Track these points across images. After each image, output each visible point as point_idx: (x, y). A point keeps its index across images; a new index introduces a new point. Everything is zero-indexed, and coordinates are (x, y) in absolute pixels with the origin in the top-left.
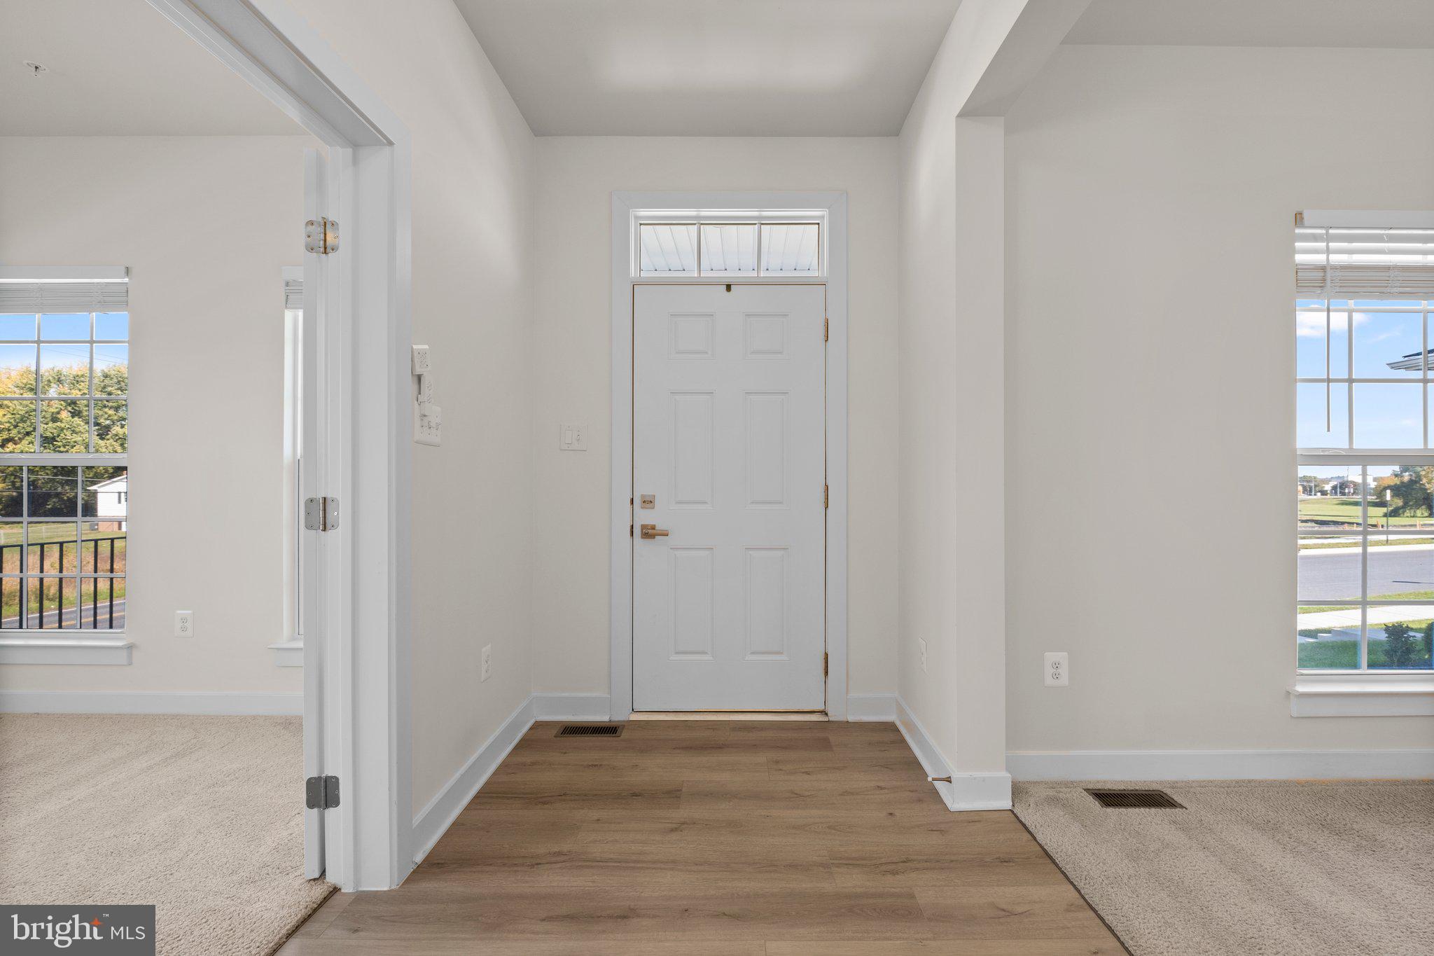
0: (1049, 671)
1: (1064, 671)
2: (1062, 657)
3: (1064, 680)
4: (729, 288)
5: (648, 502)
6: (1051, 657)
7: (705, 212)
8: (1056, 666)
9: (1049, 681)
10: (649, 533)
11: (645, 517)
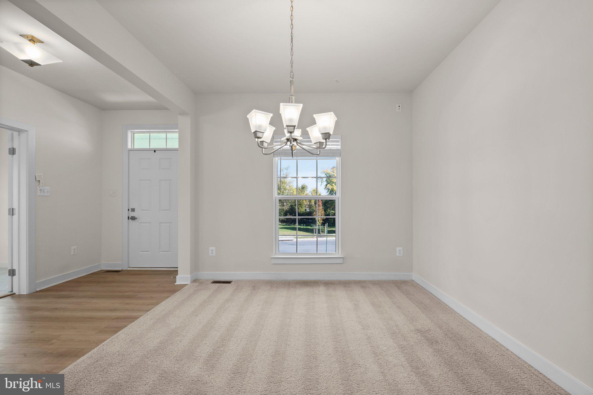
0: (210, 252)
1: (214, 252)
2: (214, 248)
3: (214, 254)
4: (155, 151)
5: (133, 210)
6: (211, 248)
7: (151, 130)
8: (212, 250)
9: (210, 254)
10: (133, 218)
11: (132, 214)
